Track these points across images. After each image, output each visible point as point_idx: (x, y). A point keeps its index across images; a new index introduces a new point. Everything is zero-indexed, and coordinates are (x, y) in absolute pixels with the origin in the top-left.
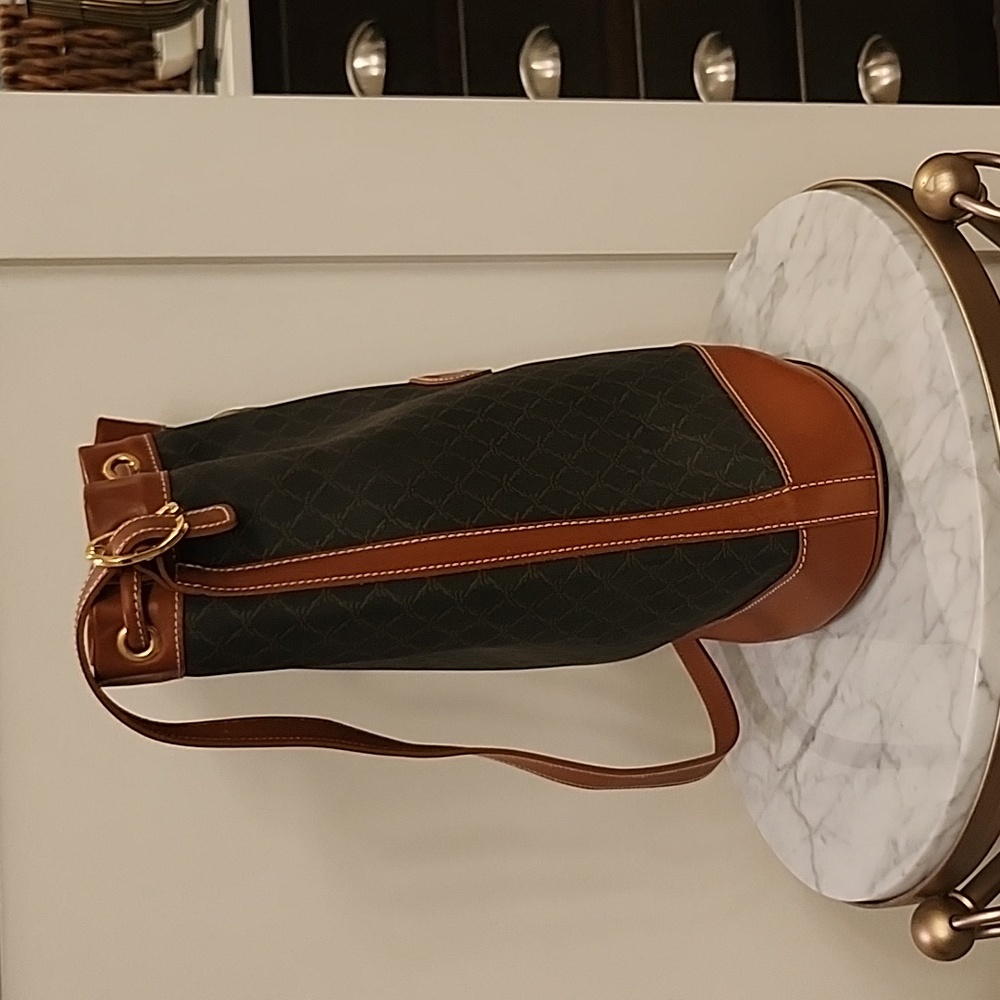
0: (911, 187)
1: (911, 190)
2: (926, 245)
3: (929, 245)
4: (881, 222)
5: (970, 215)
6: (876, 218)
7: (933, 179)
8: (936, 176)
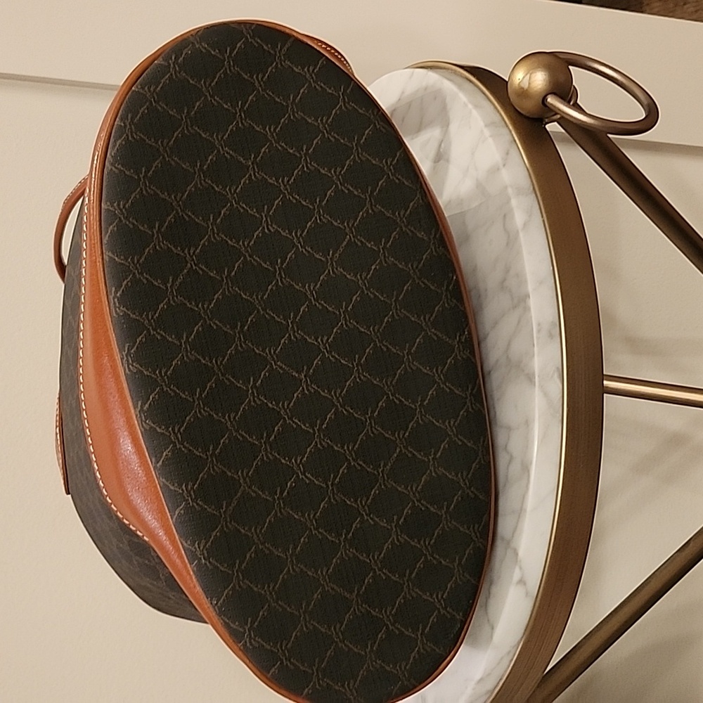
0: (507, 80)
1: (507, 82)
2: (515, 141)
3: (518, 141)
4: (475, 112)
5: (559, 116)
6: (470, 106)
7: (528, 76)
8: (531, 74)
